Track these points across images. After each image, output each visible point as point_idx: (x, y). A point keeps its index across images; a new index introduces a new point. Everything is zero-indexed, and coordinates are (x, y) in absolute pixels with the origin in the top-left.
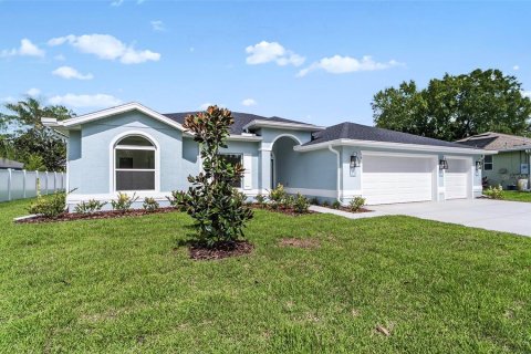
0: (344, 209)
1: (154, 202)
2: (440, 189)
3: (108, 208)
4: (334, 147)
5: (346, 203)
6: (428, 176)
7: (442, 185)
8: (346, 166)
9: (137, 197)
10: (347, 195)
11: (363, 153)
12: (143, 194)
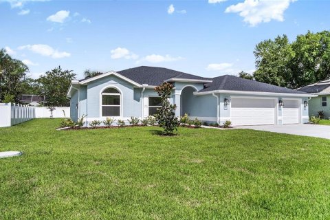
0: (221, 127)
1: (123, 122)
2: (279, 118)
3: (102, 125)
4: (216, 94)
5: (221, 124)
6: (272, 110)
7: (280, 115)
8: (222, 104)
9: (115, 120)
10: (222, 120)
11: (232, 97)
12: (117, 118)
